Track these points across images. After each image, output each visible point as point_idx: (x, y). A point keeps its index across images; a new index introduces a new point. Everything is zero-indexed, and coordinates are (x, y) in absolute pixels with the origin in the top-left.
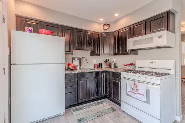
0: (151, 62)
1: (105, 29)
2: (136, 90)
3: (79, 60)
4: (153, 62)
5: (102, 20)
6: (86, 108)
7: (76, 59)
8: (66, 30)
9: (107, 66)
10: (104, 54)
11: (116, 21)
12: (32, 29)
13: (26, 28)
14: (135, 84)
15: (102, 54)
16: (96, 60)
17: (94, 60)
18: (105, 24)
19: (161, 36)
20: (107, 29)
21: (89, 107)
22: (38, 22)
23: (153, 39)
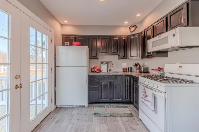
0: (180, 67)
1: (132, 31)
2: (146, 96)
3: (107, 64)
4: (181, 67)
5: (126, 23)
6: (106, 107)
7: (104, 63)
8: (93, 39)
9: (137, 71)
10: (131, 57)
11: (142, 22)
12: (68, 43)
13: (65, 42)
14: (144, 90)
15: (129, 57)
16: (125, 64)
17: (123, 64)
18: (131, 26)
19: (175, 34)
20: (133, 31)
21: (109, 107)
22: (74, 36)
23: (168, 39)
